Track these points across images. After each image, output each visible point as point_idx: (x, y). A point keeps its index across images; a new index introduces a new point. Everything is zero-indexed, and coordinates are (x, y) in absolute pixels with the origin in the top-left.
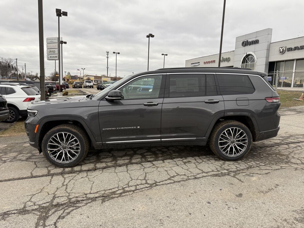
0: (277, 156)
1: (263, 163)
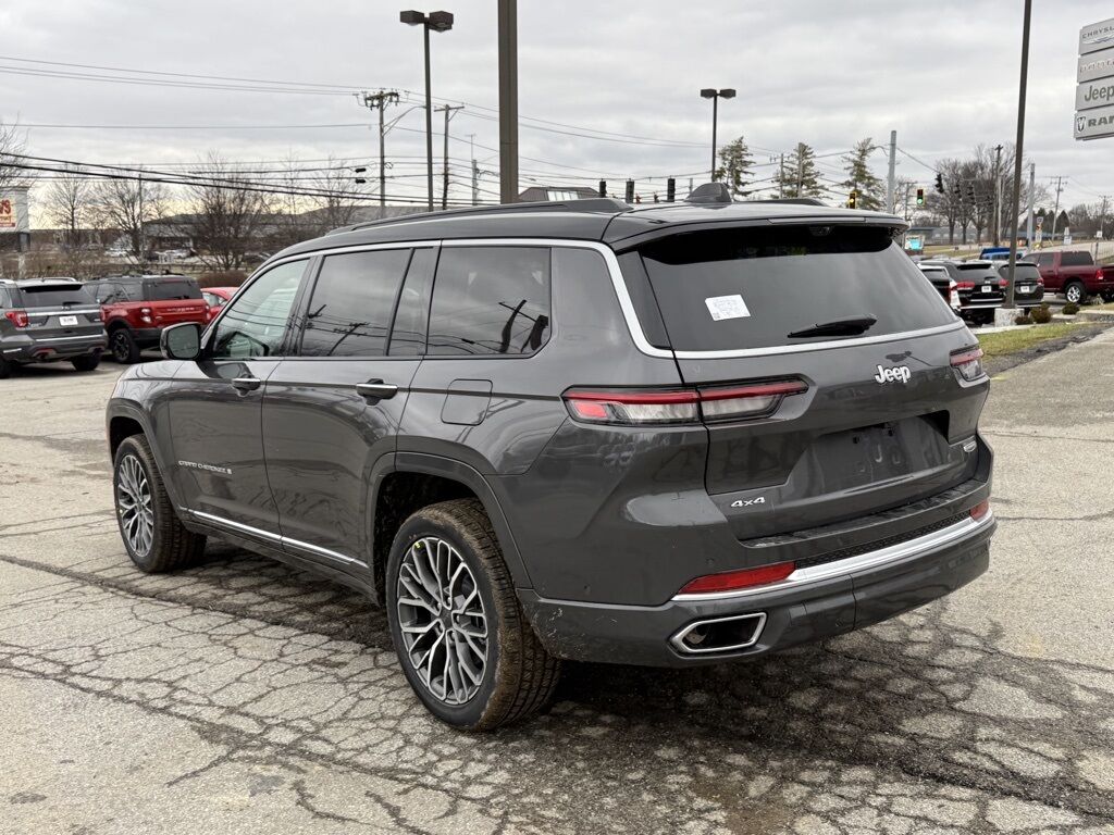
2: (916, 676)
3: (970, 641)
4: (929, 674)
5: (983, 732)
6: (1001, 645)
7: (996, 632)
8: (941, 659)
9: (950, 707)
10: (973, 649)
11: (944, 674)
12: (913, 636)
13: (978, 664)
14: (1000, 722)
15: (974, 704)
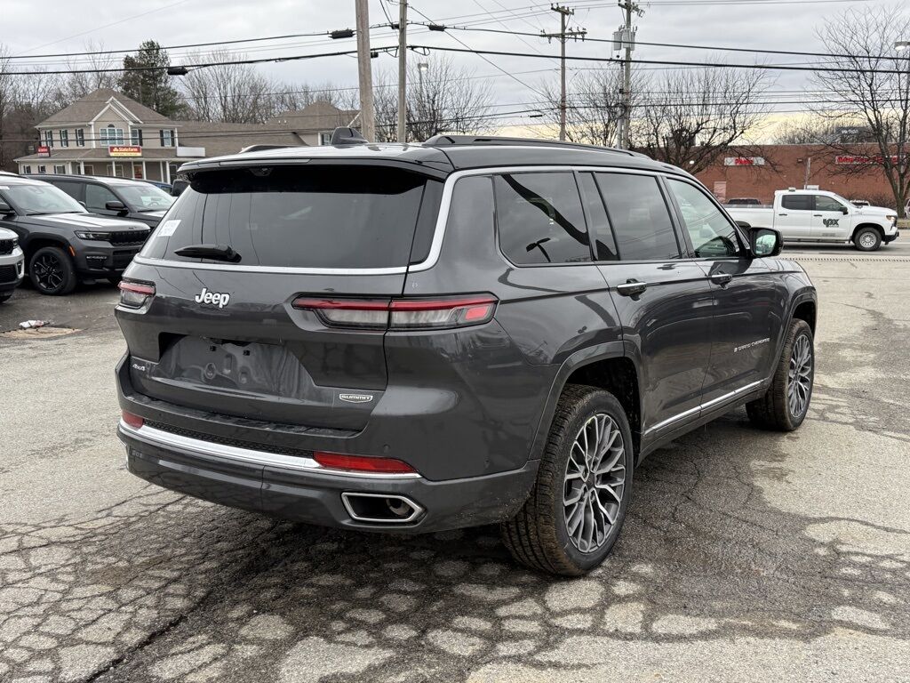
0: (126, 564)
1: (173, 513)
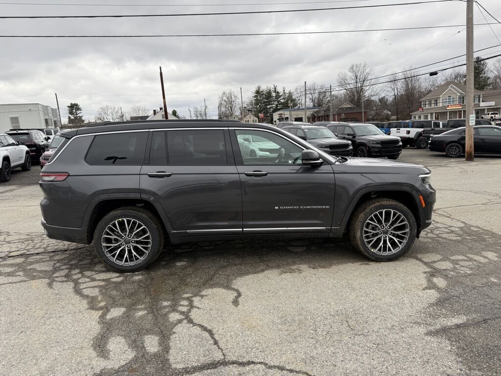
2: (71, 265)
3: (59, 279)
4: (68, 266)
5: (48, 259)
6: (47, 281)
7: (50, 285)
8: (67, 271)
9: (58, 261)
10: (57, 277)
11: (63, 267)
12: (80, 276)
13: (54, 273)
14: (44, 262)
15: (52, 263)
